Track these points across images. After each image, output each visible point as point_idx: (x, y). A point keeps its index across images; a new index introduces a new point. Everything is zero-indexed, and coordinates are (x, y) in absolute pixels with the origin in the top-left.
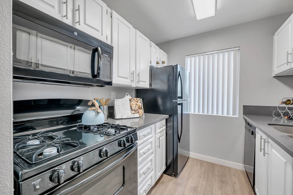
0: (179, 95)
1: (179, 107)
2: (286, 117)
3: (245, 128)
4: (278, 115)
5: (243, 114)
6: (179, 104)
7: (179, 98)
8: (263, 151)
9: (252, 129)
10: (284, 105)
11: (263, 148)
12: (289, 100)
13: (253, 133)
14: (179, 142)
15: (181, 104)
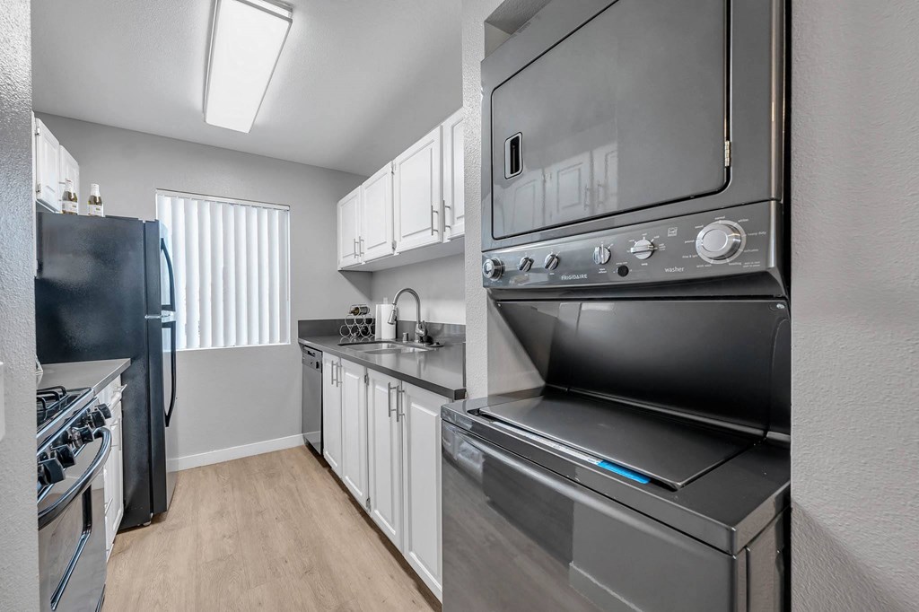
0: (166, 301)
1: (166, 332)
2: (355, 334)
3: (303, 362)
4: (346, 332)
5: (299, 337)
6: (166, 325)
7: (165, 308)
8: (335, 382)
9: (316, 359)
10: (352, 316)
11: (335, 378)
12: (357, 308)
13: (318, 365)
14: (167, 425)
15: (172, 325)
